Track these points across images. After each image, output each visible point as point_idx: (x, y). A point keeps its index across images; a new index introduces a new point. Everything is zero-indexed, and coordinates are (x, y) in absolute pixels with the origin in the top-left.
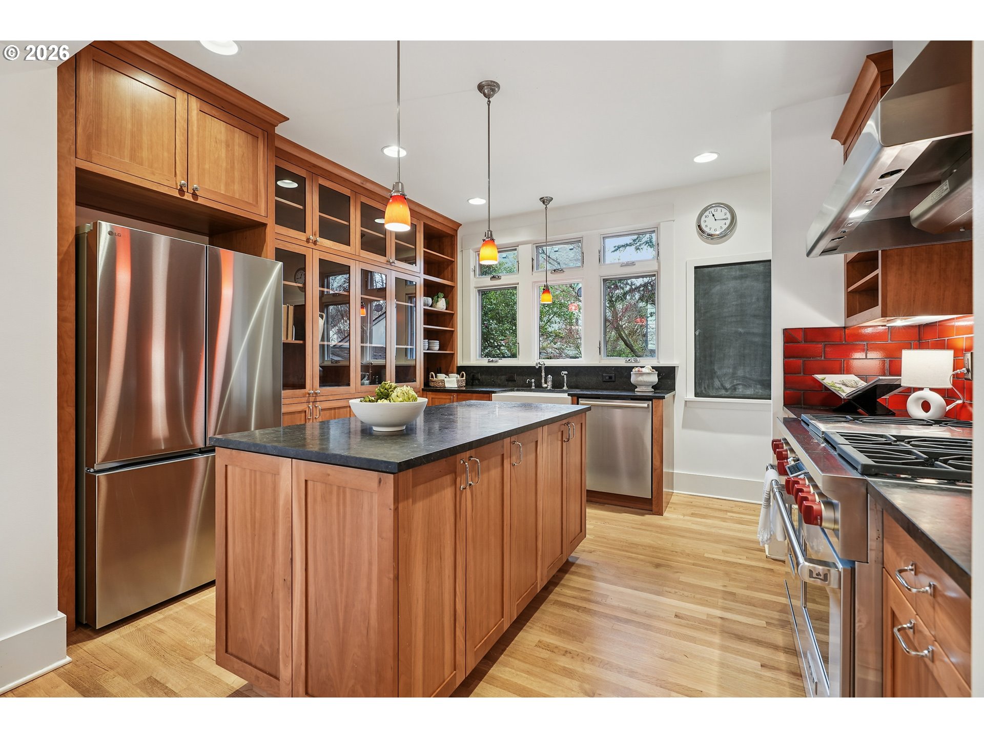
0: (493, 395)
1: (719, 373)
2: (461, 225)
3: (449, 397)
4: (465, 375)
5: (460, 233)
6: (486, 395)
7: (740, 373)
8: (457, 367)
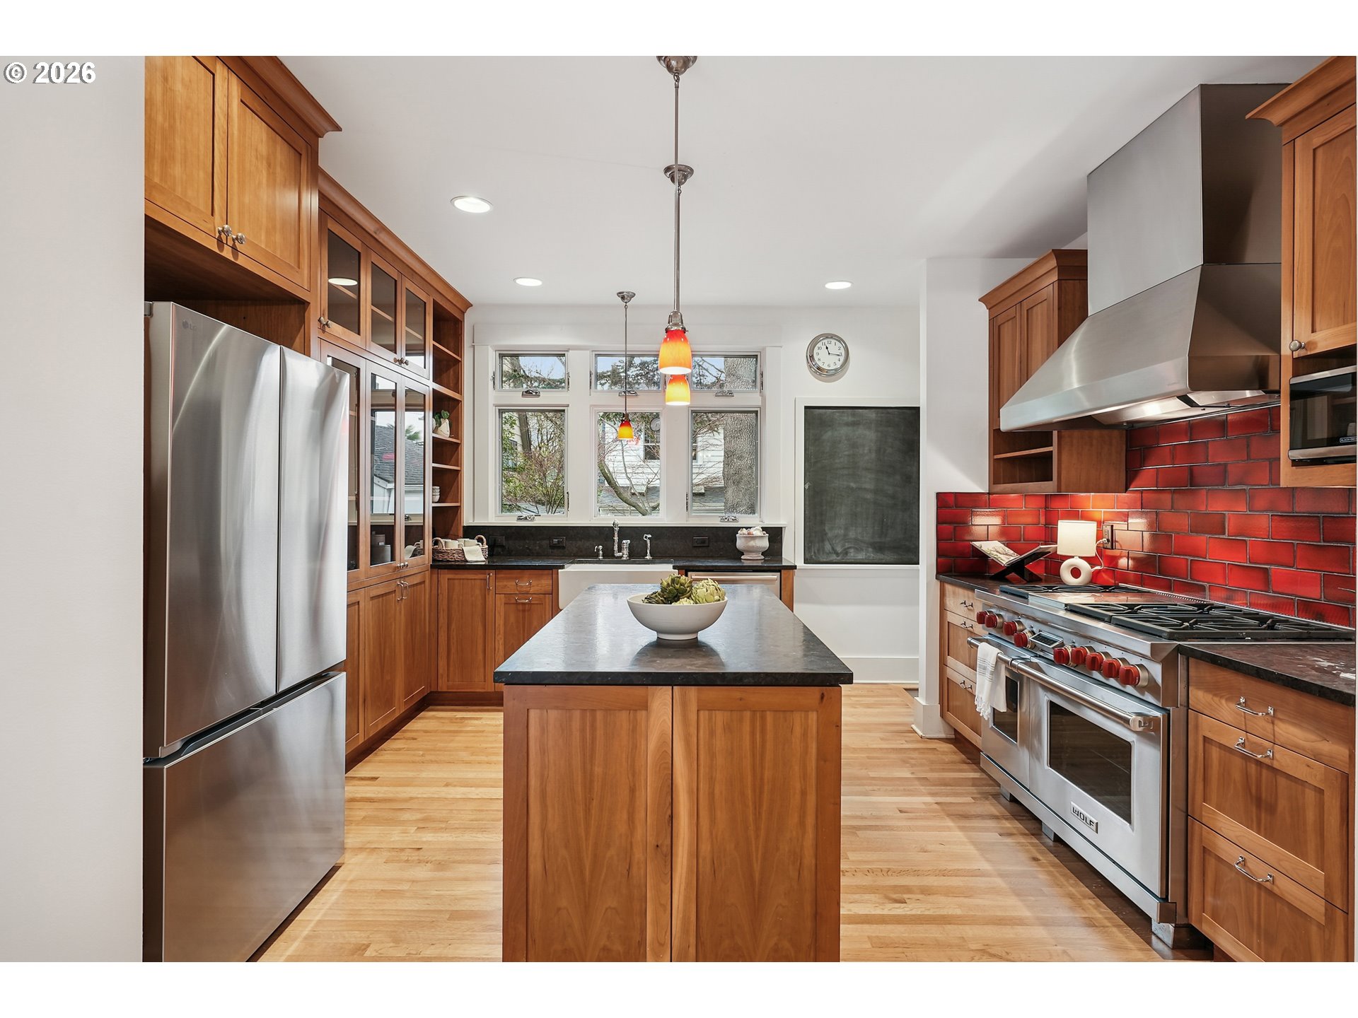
0: (559, 570)
1: (830, 535)
2: (472, 305)
3: (482, 576)
4: (485, 540)
5: (469, 319)
6: (546, 572)
7: (852, 534)
8: (464, 527)
